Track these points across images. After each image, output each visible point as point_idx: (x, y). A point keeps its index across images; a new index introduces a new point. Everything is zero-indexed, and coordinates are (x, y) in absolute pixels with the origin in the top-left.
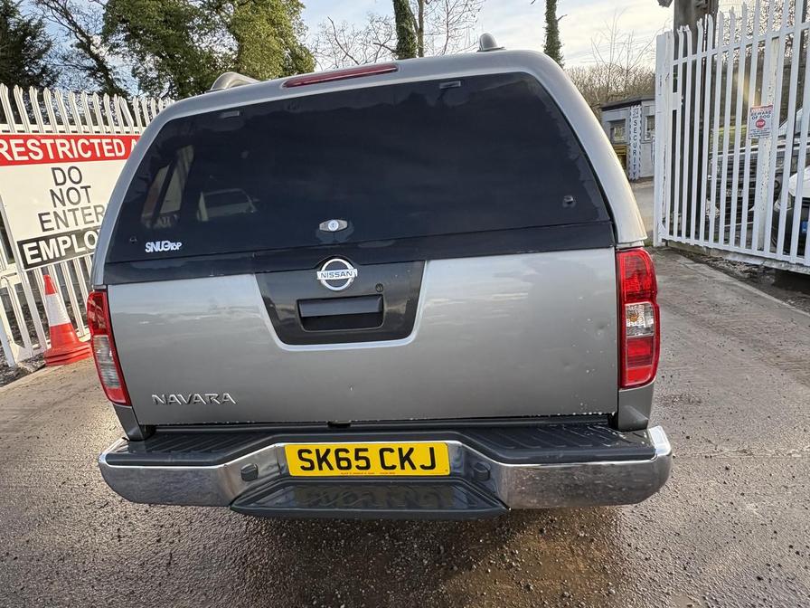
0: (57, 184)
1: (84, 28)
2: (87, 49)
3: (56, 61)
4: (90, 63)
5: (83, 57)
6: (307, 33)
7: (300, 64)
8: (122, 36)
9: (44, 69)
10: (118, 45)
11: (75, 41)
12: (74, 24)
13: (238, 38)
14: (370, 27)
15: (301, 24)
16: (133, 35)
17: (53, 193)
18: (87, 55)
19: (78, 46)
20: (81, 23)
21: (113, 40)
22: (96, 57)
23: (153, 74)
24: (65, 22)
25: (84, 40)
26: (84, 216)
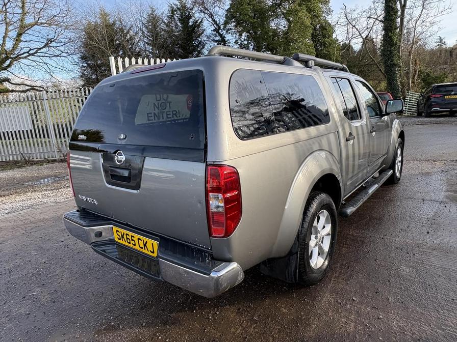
0: (157, 100)
1: (218, 22)
2: (218, 32)
3: (205, 39)
4: (218, 38)
5: (216, 36)
6: (333, 13)
7: (325, 32)
8: (233, 24)
9: (200, 43)
10: (231, 29)
11: (213, 28)
12: (214, 20)
13: (288, 20)
14: (373, 6)
15: (329, 9)
16: (238, 24)
17: (155, 104)
18: (217, 35)
19: (214, 30)
20: (217, 20)
21: (229, 26)
22: (221, 35)
23: (246, 42)
24: (210, 20)
25: (217, 27)
26: (167, 115)
